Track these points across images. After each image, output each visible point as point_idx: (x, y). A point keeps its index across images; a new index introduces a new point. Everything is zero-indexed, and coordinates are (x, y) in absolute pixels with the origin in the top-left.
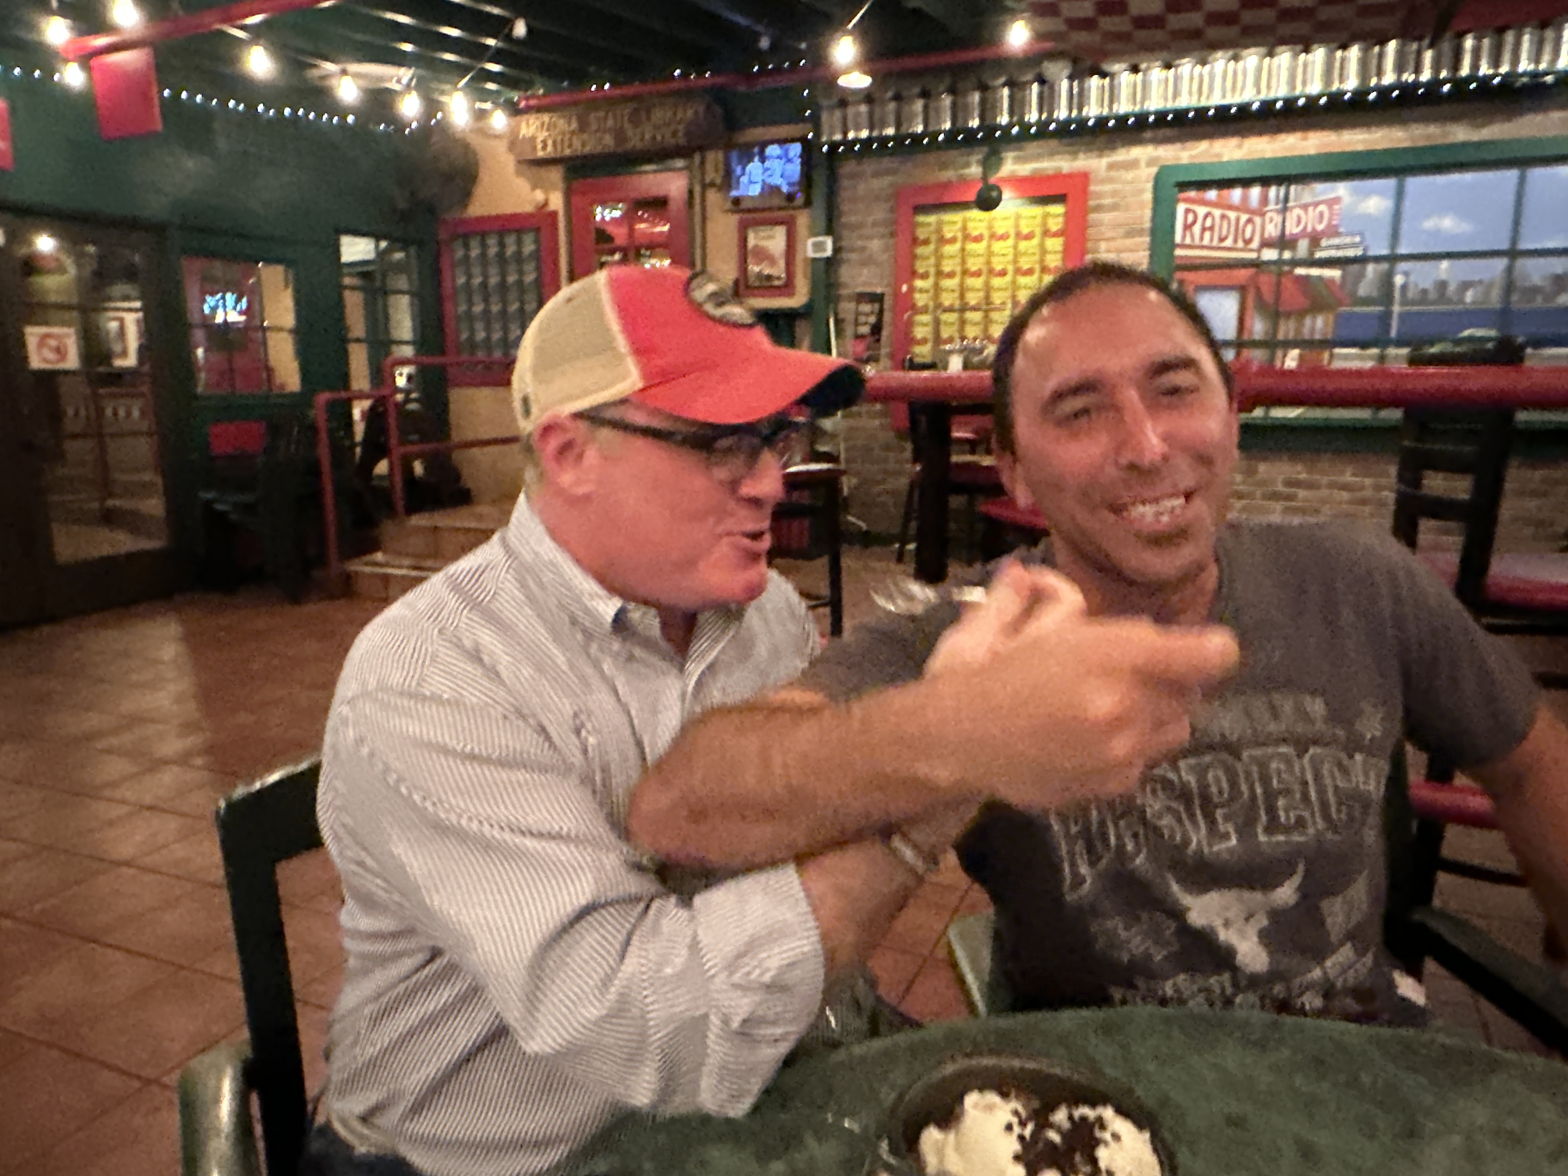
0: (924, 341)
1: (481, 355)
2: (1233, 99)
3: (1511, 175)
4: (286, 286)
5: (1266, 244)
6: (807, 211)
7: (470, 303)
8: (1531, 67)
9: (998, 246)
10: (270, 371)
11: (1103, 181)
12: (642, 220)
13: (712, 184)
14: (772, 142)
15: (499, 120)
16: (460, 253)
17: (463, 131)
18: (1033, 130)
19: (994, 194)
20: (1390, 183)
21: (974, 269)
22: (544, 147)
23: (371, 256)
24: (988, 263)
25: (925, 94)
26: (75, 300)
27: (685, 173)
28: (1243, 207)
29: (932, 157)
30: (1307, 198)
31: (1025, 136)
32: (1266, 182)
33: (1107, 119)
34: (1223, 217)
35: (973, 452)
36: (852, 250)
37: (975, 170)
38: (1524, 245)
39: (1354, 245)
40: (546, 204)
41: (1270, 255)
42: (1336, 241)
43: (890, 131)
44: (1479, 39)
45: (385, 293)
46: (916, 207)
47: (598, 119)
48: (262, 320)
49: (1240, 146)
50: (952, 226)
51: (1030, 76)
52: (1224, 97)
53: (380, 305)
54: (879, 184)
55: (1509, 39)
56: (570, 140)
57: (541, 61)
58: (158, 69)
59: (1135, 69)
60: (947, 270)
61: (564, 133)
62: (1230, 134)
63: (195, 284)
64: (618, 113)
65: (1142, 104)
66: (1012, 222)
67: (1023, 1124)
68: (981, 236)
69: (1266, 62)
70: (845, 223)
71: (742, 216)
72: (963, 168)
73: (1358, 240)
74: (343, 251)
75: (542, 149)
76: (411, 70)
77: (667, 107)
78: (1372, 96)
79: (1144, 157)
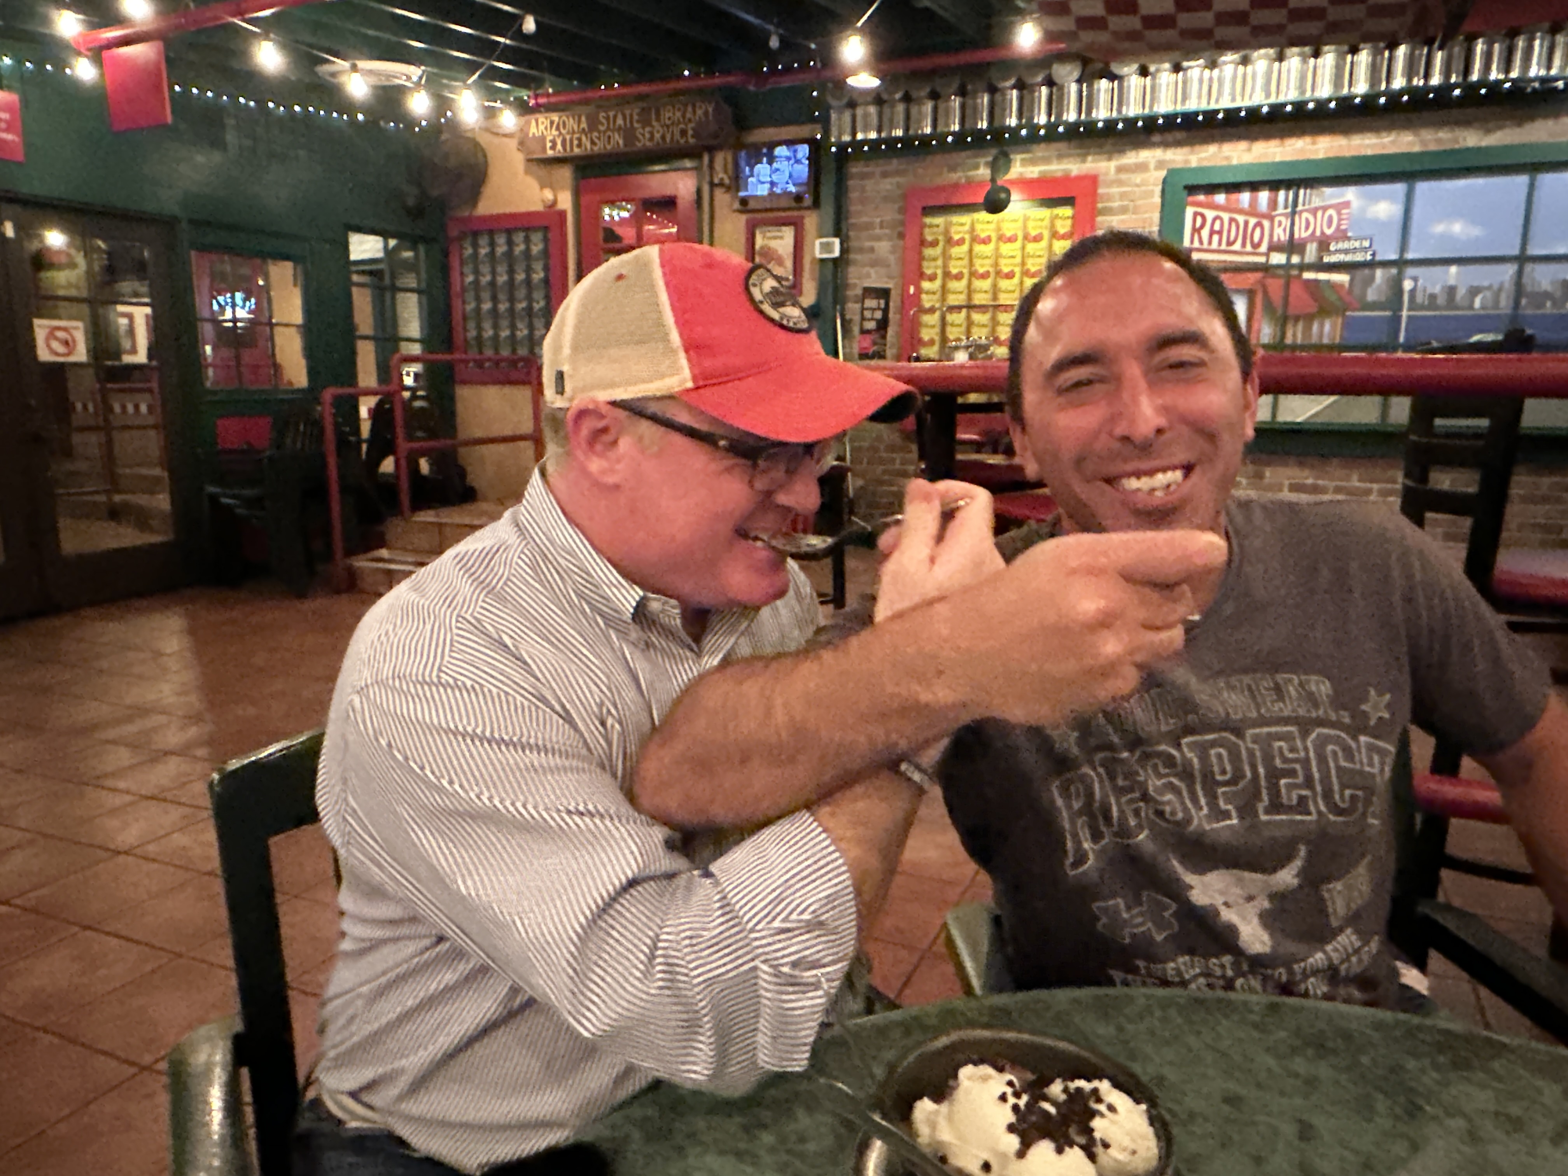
0: (932, 342)
1: (489, 352)
2: (1244, 102)
3: (1522, 180)
4: (295, 285)
5: (1274, 247)
6: (815, 211)
7: (478, 300)
8: (1543, 72)
9: (1005, 248)
10: (277, 367)
11: (1112, 184)
12: (651, 221)
13: (721, 184)
14: (780, 143)
15: (508, 119)
16: (469, 251)
17: (473, 130)
18: (1042, 132)
19: (1003, 196)
20: (1399, 188)
21: (981, 270)
22: (553, 147)
23: (380, 255)
24: (996, 264)
25: (935, 96)
26: (84, 294)
27: (694, 174)
28: (1252, 211)
29: (938, 158)
30: (1316, 202)
31: (1034, 138)
32: (1274, 185)
33: (1115, 122)
34: (1232, 220)
35: (978, 452)
36: (861, 250)
37: (983, 172)
38: (1532, 252)
39: (1365, 250)
40: (555, 203)
41: (1278, 258)
42: (1345, 245)
43: (899, 133)
44: (1490, 45)
45: (395, 289)
46: (924, 208)
47: (608, 118)
48: (271, 317)
49: (1249, 150)
50: (960, 228)
51: (1039, 79)
52: (1233, 100)
53: (388, 302)
54: (888, 185)
55: (1521, 43)
56: (579, 139)
57: (551, 59)
58: (169, 61)
59: (1144, 72)
60: (954, 271)
61: (574, 132)
62: (1240, 138)
63: (206, 282)
64: (628, 112)
65: (1151, 107)
66: (1020, 224)
67: (1017, 1095)
68: (989, 238)
69: (1276, 65)
70: (853, 225)
71: (750, 216)
72: (970, 170)
73: (1368, 245)
74: (351, 247)
75: (551, 148)
76: (422, 67)
77: (677, 107)
78: (1382, 100)
79: (1153, 160)
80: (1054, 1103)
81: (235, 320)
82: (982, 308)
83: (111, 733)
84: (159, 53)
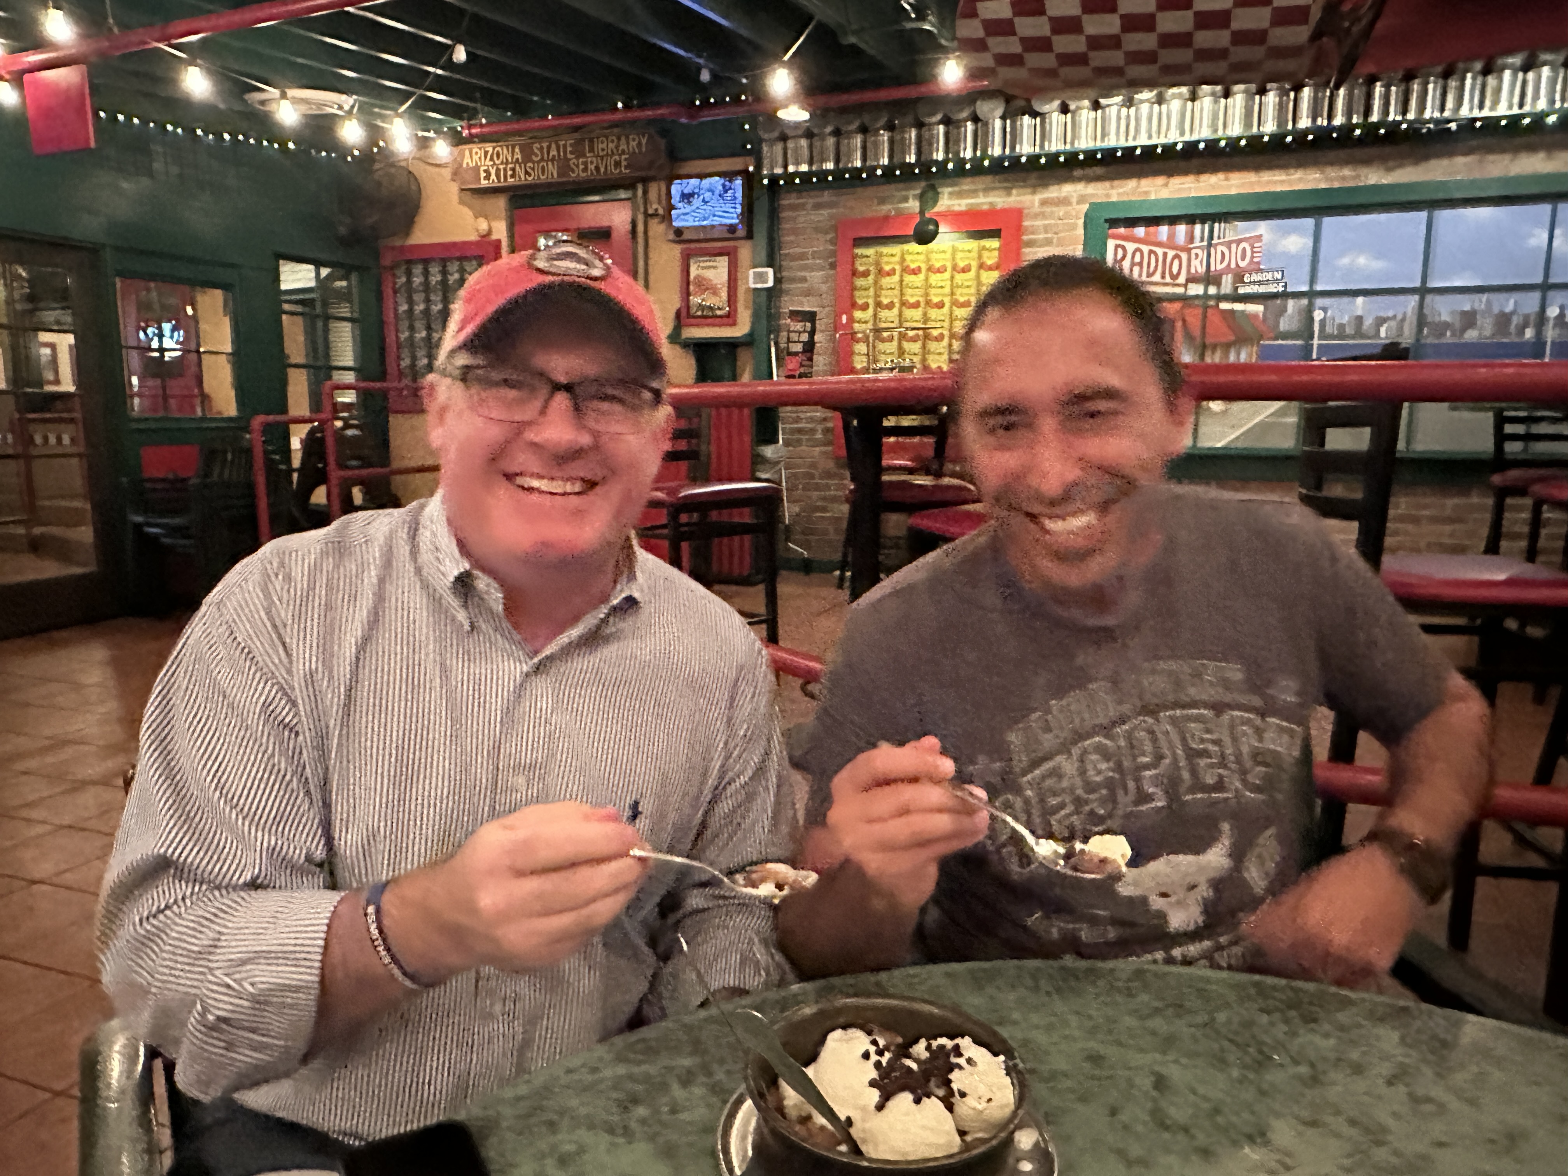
2: (1159, 141)
3: (1423, 215)
4: (225, 315)
5: (1192, 279)
6: (749, 244)
7: (412, 328)
8: (1437, 115)
9: (935, 279)
10: (205, 398)
11: (1036, 216)
13: (655, 215)
15: (442, 149)
16: (403, 280)
17: (406, 160)
18: (968, 166)
19: (932, 228)
20: (1308, 223)
21: (912, 300)
22: (488, 177)
23: (312, 284)
24: (927, 294)
25: (864, 130)
26: (5, 322)
27: (628, 204)
28: (1171, 244)
29: (870, 191)
30: (1230, 235)
31: (961, 171)
32: (1191, 219)
33: (1039, 157)
34: (1151, 252)
35: (909, 474)
36: (793, 280)
37: (913, 205)
38: (1433, 284)
39: (1277, 281)
40: (489, 232)
41: (1196, 289)
42: (1255, 277)
43: (830, 166)
44: (1387, 87)
45: (327, 318)
46: (855, 240)
47: (541, 149)
48: (199, 345)
49: (1166, 185)
50: (890, 259)
51: (965, 114)
52: (1150, 138)
53: (320, 332)
54: (820, 217)
55: (1416, 87)
56: (513, 170)
57: (482, 89)
58: (94, 89)
59: (1065, 109)
60: (885, 301)
61: (507, 163)
62: (1156, 173)
63: (132, 310)
64: (561, 143)
65: (1072, 143)
66: (948, 256)
67: (880, 1053)
68: (919, 269)
69: (1189, 103)
70: (786, 255)
71: (685, 246)
72: (900, 202)
73: (1279, 277)
74: (282, 278)
75: (485, 178)
76: (355, 97)
77: (610, 138)
78: (1289, 139)
79: (1075, 195)
81: (161, 350)
84: (83, 78)
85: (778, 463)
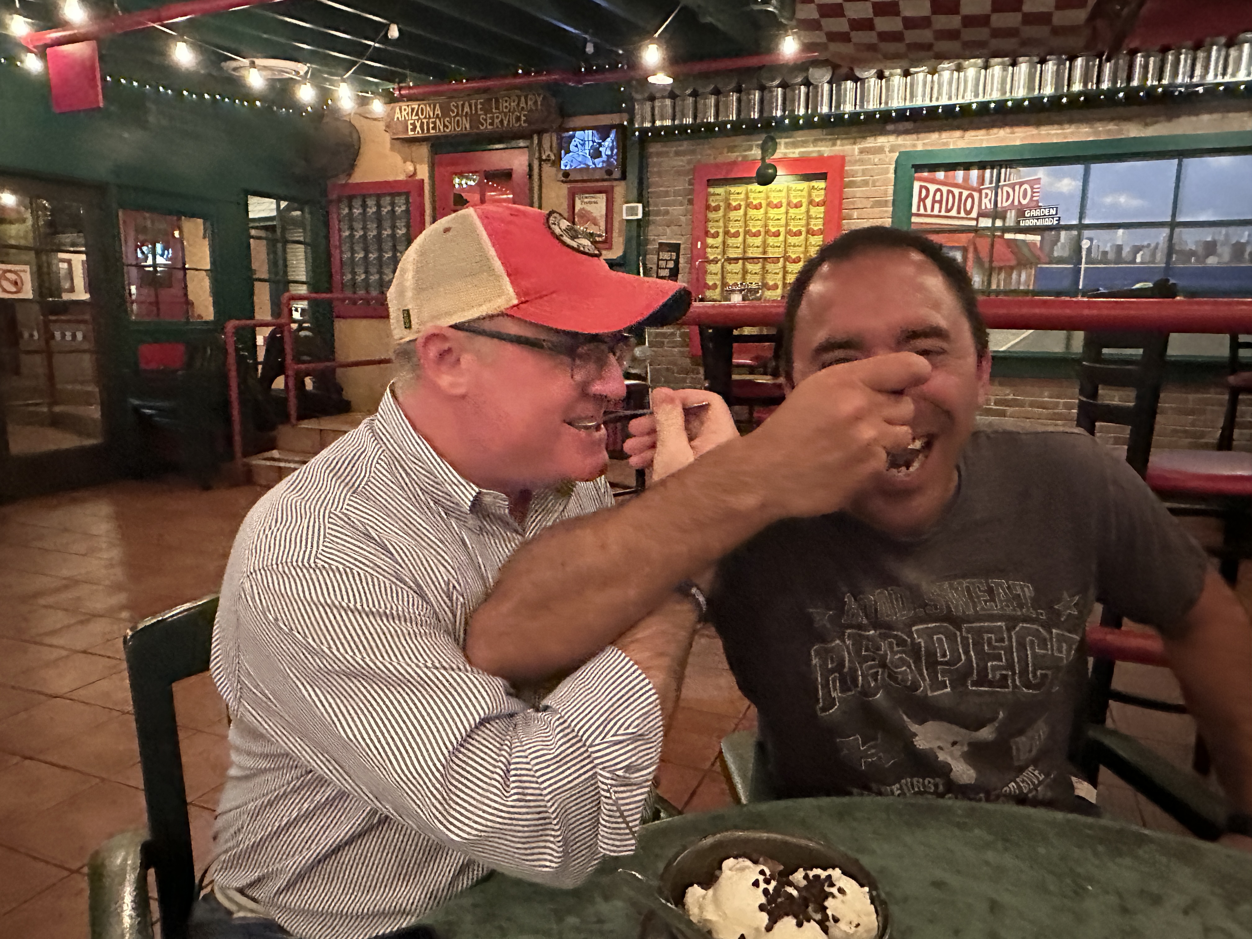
0: (715, 286)
1: (361, 292)
2: (958, 101)
3: (1176, 161)
4: (204, 237)
5: (982, 214)
6: (623, 183)
7: (353, 250)
8: (1187, 80)
9: (773, 213)
10: (189, 304)
11: (856, 162)
12: (492, 189)
13: (548, 160)
15: (378, 107)
16: (345, 211)
17: (350, 114)
18: (801, 121)
19: (771, 172)
20: (1079, 169)
21: (754, 230)
22: (414, 129)
23: (274, 213)
24: (766, 226)
25: (717, 92)
26: (30, 242)
27: (526, 151)
28: (965, 185)
29: (720, 141)
30: (1015, 179)
31: (795, 126)
32: (982, 166)
33: (858, 114)
34: (949, 192)
35: (751, 373)
36: (658, 213)
37: (756, 153)
38: (1180, 219)
39: (1052, 216)
40: (415, 174)
41: (985, 223)
42: (1037, 213)
43: (689, 121)
44: (1146, 58)
45: (286, 242)
46: (708, 181)
47: (457, 106)
48: (184, 264)
49: (963, 137)
50: (736, 196)
51: (799, 80)
52: (950, 98)
53: (280, 252)
54: (681, 162)
55: (1170, 57)
56: (434, 123)
57: (411, 59)
58: (101, 58)
59: (880, 76)
60: (733, 230)
61: (429, 118)
62: (955, 128)
63: (132, 234)
64: (473, 102)
65: (886, 103)
66: (784, 194)
67: (768, 882)
68: (760, 204)
69: (983, 71)
70: (652, 192)
71: (573, 185)
72: (745, 151)
73: (1054, 213)
74: (250, 208)
75: (412, 130)
76: (308, 65)
77: (512, 98)
78: (1064, 100)
79: (888, 145)
80: (796, 888)
81: (155, 265)
82: (754, 260)
83: (50, 600)
84: (93, 50)
85: (645, 360)
